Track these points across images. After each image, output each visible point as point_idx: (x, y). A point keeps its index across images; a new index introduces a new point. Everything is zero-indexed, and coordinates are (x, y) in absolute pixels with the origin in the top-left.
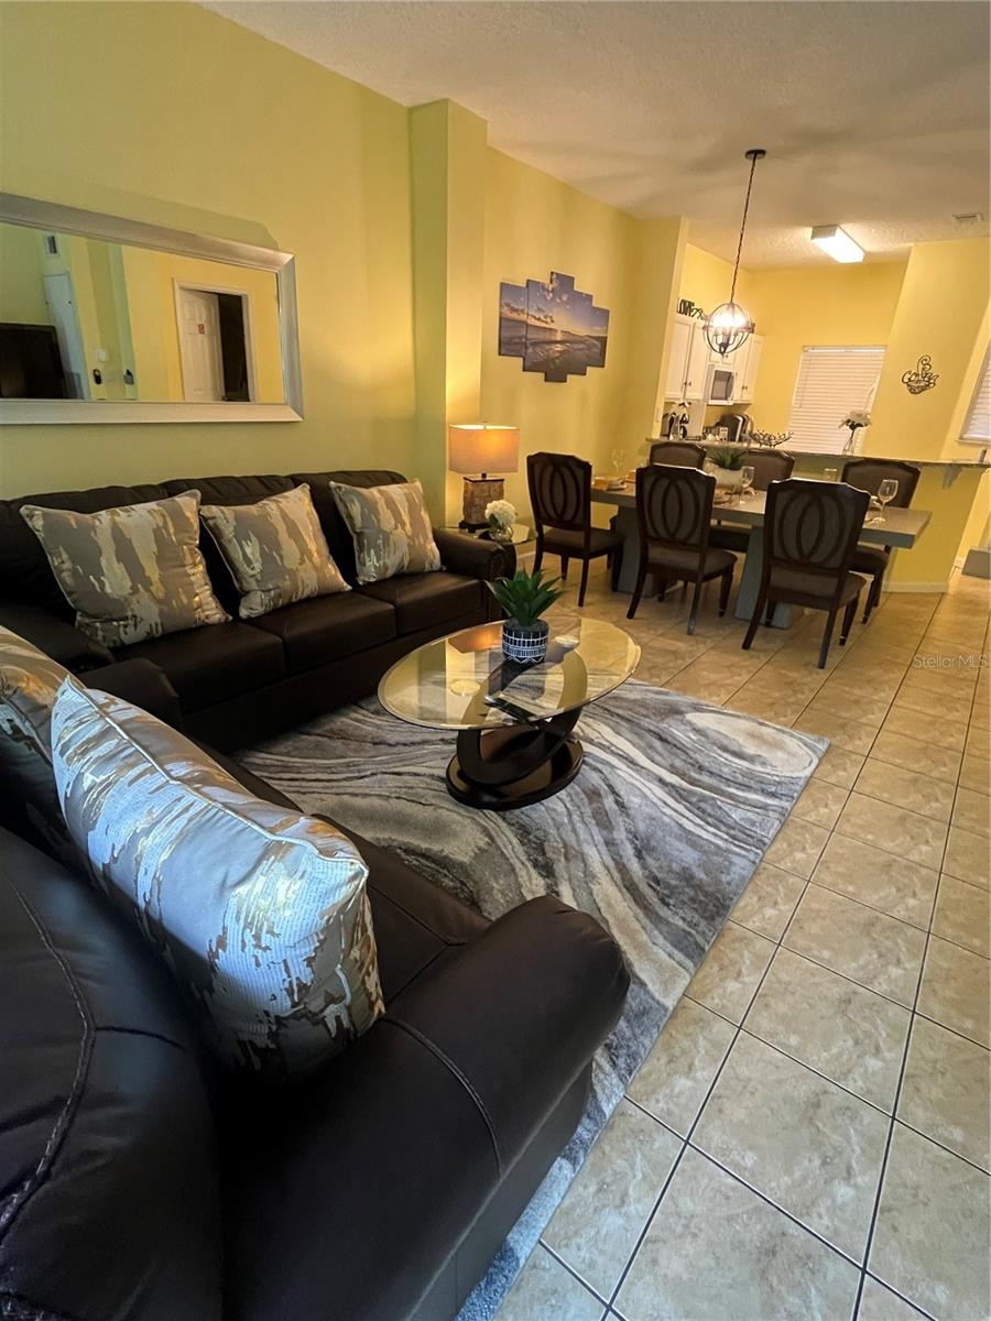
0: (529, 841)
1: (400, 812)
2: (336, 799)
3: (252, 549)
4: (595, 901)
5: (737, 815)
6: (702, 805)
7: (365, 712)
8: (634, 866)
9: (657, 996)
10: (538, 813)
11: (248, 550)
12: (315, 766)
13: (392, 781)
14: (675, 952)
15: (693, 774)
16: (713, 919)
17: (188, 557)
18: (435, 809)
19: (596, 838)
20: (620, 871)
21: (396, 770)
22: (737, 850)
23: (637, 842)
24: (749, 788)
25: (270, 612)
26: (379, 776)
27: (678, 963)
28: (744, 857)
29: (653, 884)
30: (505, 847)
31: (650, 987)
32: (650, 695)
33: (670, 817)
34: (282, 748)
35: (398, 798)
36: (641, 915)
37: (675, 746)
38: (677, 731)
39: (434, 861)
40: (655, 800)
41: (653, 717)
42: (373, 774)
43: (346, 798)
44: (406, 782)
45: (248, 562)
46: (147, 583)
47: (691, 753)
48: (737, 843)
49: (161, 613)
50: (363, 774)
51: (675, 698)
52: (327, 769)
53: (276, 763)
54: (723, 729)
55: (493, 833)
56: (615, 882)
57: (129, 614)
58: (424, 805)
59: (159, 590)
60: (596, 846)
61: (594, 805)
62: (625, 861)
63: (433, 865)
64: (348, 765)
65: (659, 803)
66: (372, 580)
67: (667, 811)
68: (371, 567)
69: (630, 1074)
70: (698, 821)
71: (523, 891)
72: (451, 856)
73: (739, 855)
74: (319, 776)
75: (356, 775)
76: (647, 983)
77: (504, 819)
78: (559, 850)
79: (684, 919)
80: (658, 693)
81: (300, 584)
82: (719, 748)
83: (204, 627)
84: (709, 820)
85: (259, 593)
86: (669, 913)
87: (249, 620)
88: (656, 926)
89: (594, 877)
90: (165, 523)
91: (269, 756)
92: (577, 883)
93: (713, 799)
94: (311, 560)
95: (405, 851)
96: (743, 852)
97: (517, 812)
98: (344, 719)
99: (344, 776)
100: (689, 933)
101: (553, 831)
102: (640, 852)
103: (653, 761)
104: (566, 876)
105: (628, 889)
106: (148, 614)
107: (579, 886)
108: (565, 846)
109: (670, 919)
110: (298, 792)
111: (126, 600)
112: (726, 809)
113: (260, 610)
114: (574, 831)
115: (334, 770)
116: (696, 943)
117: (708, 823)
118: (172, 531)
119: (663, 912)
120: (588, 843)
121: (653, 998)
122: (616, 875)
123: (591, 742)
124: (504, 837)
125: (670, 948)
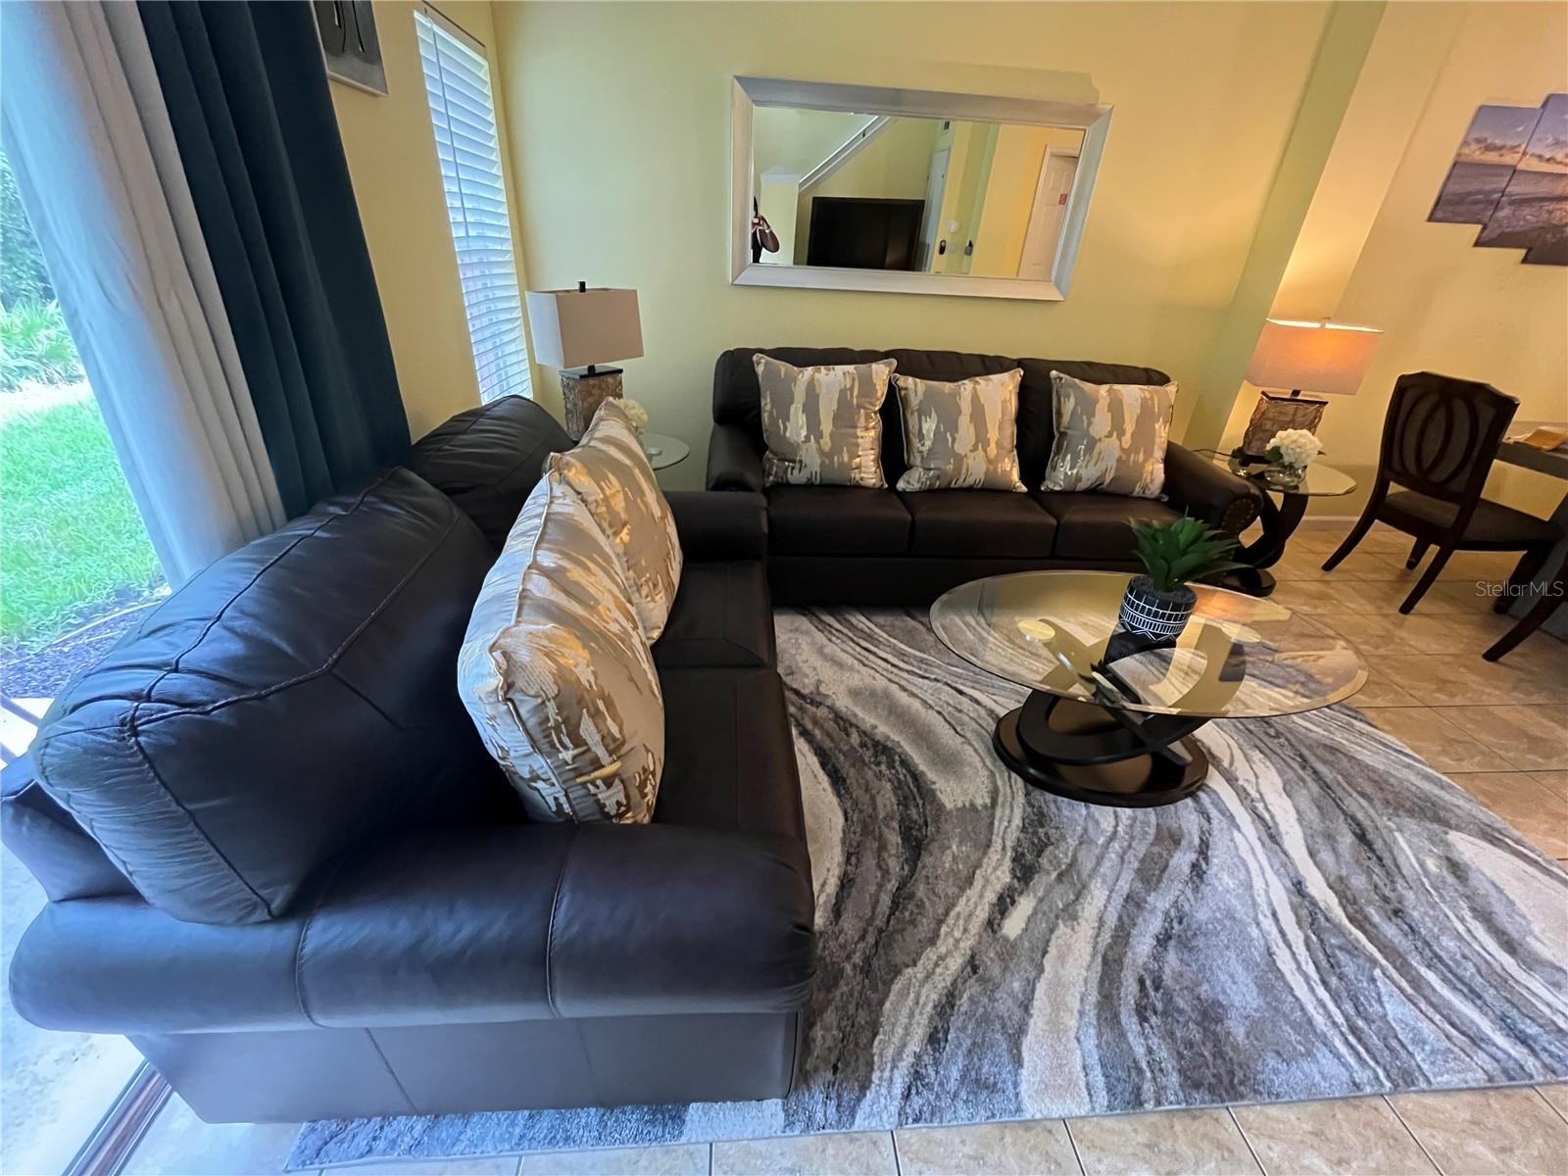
0: (1035, 833)
1: (929, 726)
2: (884, 683)
3: (929, 426)
4: (1048, 941)
5: (1396, 1009)
6: (1341, 956)
7: (982, 621)
8: (1142, 946)
9: (1023, 1087)
10: (1073, 814)
11: (926, 427)
12: (894, 647)
13: (948, 694)
14: (1098, 1070)
15: (1371, 911)
16: (1197, 1086)
17: (862, 419)
18: (963, 743)
19: (1121, 883)
20: (1115, 937)
21: (962, 688)
22: (1343, 1049)
23: (1175, 924)
24: (1473, 995)
25: (924, 491)
26: (939, 685)
27: (1087, 1084)
28: (1346, 1065)
29: (1148, 983)
30: (1001, 820)
31: (1024, 1072)
32: (1405, 774)
33: (1264, 935)
34: (881, 620)
35: (939, 713)
36: (1094, 997)
37: (1380, 859)
38: (1408, 844)
39: (918, 788)
40: (1261, 900)
41: (1378, 805)
42: (936, 680)
43: (894, 688)
44: (960, 703)
45: (921, 436)
46: (819, 436)
47: (1400, 885)
48: (1351, 1038)
49: (822, 464)
50: (927, 675)
51: (1457, 799)
52: (901, 655)
53: (866, 629)
54: (1513, 890)
55: (1000, 800)
56: (1097, 943)
57: (798, 458)
58: (957, 732)
59: (826, 443)
60: (1111, 891)
61: (1156, 849)
62: (1134, 932)
63: (915, 790)
64: (922, 660)
65: (1264, 907)
66: (1057, 488)
67: (1268, 923)
68: (1063, 473)
69: (915, 1121)
70: (1311, 970)
71: (978, 872)
72: (938, 793)
73: (1338, 1056)
74: (890, 657)
75: (921, 673)
76: (1026, 1065)
77: (1027, 794)
78: (1059, 864)
79: (1150, 1051)
80: (1427, 777)
81: (964, 471)
82: (1473, 909)
83: (858, 487)
84: (1334, 981)
85: (921, 469)
86: (1136, 1028)
87: (902, 495)
88: (1099, 1024)
89: (1075, 918)
90: (853, 386)
91: (867, 623)
92: (1045, 908)
93: (1374, 962)
94: (985, 451)
95: (902, 762)
96: (1351, 1060)
97: (1050, 797)
98: (957, 620)
99: (910, 668)
100: (1140, 1071)
101: (1072, 842)
102: (1170, 938)
103: (1312, 855)
104: (1040, 894)
105: (1105, 961)
106: (811, 463)
107: (1044, 913)
108: (1071, 865)
109: (1131, 1037)
110: (862, 662)
111: (798, 445)
112: (1383, 990)
113: (916, 486)
114: (1100, 859)
115: (906, 659)
116: (1138, 1089)
117: (1324, 983)
118: (856, 393)
119: (1129, 1022)
120: (1104, 881)
121: (1016, 1085)
122: (1106, 938)
123: (1231, 780)
124: (1007, 812)
125: (1094, 1060)
